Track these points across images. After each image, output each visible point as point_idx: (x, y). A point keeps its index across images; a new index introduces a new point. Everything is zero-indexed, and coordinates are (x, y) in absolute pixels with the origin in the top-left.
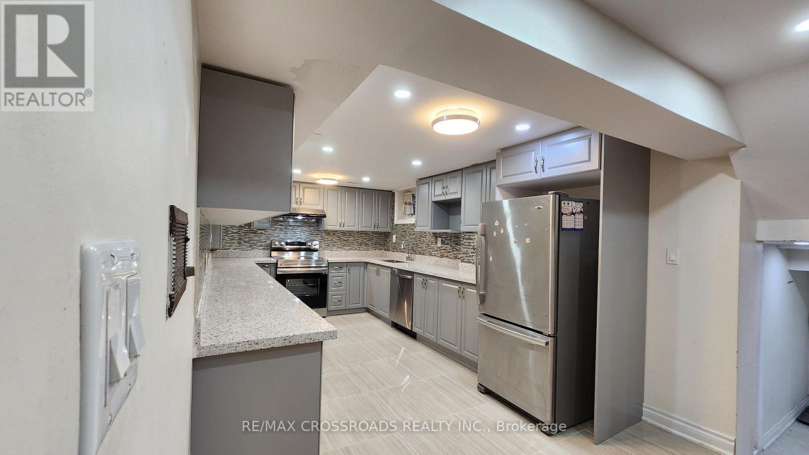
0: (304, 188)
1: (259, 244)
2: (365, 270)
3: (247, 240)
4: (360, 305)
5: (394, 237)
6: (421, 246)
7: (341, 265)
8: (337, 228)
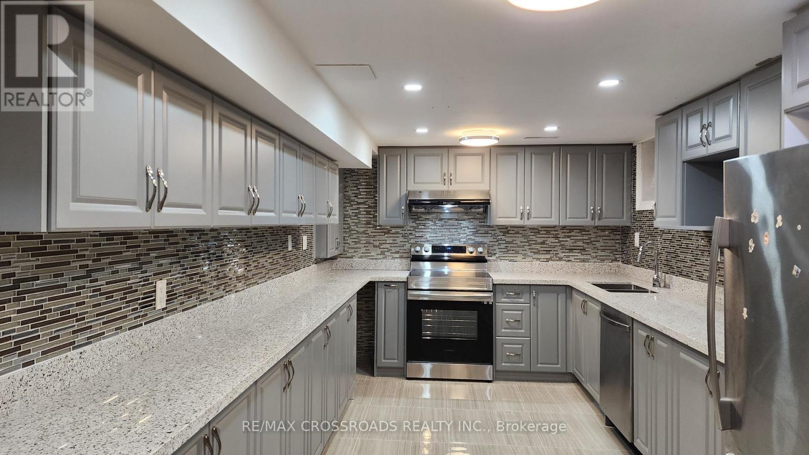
0: (456, 156)
1: (394, 250)
2: (569, 301)
3: (377, 243)
4: (558, 367)
5: (637, 235)
6: (682, 256)
7: (519, 289)
8: (517, 221)
